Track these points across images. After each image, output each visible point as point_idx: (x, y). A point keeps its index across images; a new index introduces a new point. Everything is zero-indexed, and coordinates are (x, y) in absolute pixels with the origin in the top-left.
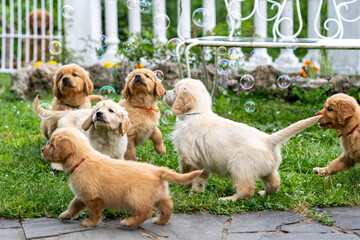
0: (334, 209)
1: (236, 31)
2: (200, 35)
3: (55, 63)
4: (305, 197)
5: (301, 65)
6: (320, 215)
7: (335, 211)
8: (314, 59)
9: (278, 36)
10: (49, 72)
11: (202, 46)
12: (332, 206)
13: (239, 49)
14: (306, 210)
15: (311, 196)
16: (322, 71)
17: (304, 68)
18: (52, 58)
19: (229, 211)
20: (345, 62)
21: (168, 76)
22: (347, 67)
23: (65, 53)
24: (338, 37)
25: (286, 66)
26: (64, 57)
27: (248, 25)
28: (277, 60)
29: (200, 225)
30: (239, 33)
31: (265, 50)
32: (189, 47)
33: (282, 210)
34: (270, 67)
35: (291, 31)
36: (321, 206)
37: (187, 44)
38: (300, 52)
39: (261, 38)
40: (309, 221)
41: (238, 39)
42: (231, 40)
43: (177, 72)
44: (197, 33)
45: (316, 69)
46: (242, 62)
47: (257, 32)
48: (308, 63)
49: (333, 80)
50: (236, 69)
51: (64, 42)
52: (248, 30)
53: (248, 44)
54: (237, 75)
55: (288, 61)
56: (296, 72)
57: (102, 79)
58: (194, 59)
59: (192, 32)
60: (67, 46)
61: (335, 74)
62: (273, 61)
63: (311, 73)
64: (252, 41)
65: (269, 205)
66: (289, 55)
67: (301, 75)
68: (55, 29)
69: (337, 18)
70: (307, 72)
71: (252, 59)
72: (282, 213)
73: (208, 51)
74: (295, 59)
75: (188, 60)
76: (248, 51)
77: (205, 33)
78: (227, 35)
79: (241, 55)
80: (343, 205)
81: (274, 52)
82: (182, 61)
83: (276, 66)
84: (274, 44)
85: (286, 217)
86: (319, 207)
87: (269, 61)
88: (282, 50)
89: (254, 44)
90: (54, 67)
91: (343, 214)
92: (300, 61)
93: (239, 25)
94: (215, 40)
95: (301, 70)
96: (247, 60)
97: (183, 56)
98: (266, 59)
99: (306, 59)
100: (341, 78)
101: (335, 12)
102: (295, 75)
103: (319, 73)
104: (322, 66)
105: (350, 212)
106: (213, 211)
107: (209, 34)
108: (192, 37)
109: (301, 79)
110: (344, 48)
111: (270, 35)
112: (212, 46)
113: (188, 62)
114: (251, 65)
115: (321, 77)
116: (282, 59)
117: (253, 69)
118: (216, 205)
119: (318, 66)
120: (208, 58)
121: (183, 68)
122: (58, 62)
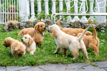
0: (98, 62)
1: (69, 11)
2: (58, 12)
3: (16, 21)
4: (89, 59)
5: (88, 21)
6: (94, 64)
8: (92, 19)
9: (81, 12)
10: (14, 23)
11: (59, 15)
12: (97, 61)
13: (70, 16)
14: (90, 62)
15: (91, 58)
16: (94, 22)
17: (89, 21)
18: (15, 19)
19: (67, 63)
20: (101, 19)
21: (49, 24)
22: (101, 21)
23: (19, 18)
24: (98, 12)
25: (84, 21)
26: (19, 19)
27: (73, 9)
28: (81, 19)
29: (59, 67)
30: (70, 11)
31: (77, 16)
32: (55, 16)
33: (83, 62)
34: (79, 21)
35: (85, 10)
36: (94, 61)
37: (54, 15)
38: (88, 17)
39: (76, 13)
40: (90, 65)
41: (69, 13)
42: (67, 14)
43: (52, 23)
44: (58, 11)
45: (92, 22)
46: (71, 20)
47: (75, 11)
48: (90, 20)
49: (97, 25)
50: (69, 22)
51: (19, 15)
52: (73, 11)
53: (72, 14)
54: (69, 23)
55: (84, 19)
56: (87, 22)
58: (57, 19)
59: (56, 11)
60: (20, 16)
61: (98, 23)
62: (80, 19)
63: (91, 23)
65: (79, 61)
66: (85, 17)
67: (88, 23)
68: (16, 11)
69: (98, 7)
71: (74, 19)
72: (82, 63)
73: (61, 17)
74: (86, 19)
76: (73, 17)
77: (60, 12)
78: (66, 12)
79: (71, 18)
80: (100, 61)
81: (80, 17)
82: (53, 20)
83: (81, 21)
84: (80, 14)
85: (84, 64)
86: (93, 61)
87: (79, 19)
88: (82, 16)
89: (74, 14)
90: (16, 22)
91: (100, 63)
92: (88, 19)
93: (70, 9)
94: (63, 13)
95: (88, 22)
96: (72, 19)
97: (53, 18)
98: (78, 19)
99: (89, 19)
100: (99, 24)
101: (97, 5)
102: (86, 23)
103: (93, 23)
105: (102, 63)
106: (62, 63)
107: (61, 12)
108: (56, 13)
109: (88, 25)
110: (100, 16)
111: (79, 11)
112: (62, 15)
113: (55, 20)
114: (73, 21)
115: (94, 24)
116: (83, 19)
118: (63, 61)
119: (93, 21)
120: (61, 19)
121: (54, 22)
122: (17, 20)
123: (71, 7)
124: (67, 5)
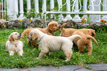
0: (91, 64)
1: (61, 9)
2: (49, 10)
3: (3, 19)
4: (82, 61)
5: (81, 20)
6: (87, 66)
7: (92, 65)
8: (85, 17)
9: (74, 11)
10: (2, 22)
11: (50, 14)
12: (91, 63)
13: (62, 15)
14: (83, 65)
15: (84, 60)
16: (87, 21)
17: (82, 20)
18: (3, 18)
19: (59, 65)
20: (95, 18)
21: (39, 23)
22: (96, 20)
23: (7, 16)
24: (92, 11)
25: (77, 20)
26: (6, 18)
27: (65, 7)
28: (74, 18)
29: (49, 70)
30: (62, 10)
31: (70, 15)
32: (46, 14)
33: (75, 65)
34: (71, 20)
35: (78, 9)
36: (87, 63)
37: (45, 13)
38: (81, 16)
39: (69, 11)
40: (84, 68)
41: (61, 11)
42: (59, 12)
43: (42, 22)
44: (48, 10)
45: (86, 21)
46: (62, 19)
47: (67, 9)
48: (83, 19)
49: (91, 24)
50: (61, 21)
51: (6, 13)
52: (65, 9)
53: (64, 13)
54: (61, 23)
55: (77, 18)
56: (80, 22)
57: (18, 24)
58: (47, 18)
59: (47, 9)
60: (7, 14)
61: (92, 22)
62: (73, 18)
63: (84, 22)
64: (65, 12)
65: (71, 63)
66: (78, 16)
67: (81, 23)
68: (4, 9)
69: (92, 5)
70: (83, 22)
71: (66, 18)
72: (75, 66)
73: (52, 15)
74: (79, 18)
75: (45, 18)
76: (65, 15)
77: (51, 10)
78: (58, 10)
79: (62, 16)
80: (94, 63)
81: (73, 15)
82: (44, 19)
83: (73, 20)
84: (72, 13)
85: (76, 67)
86: (87, 64)
87: (71, 18)
88: (75, 15)
89: (66, 13)
90: (3, 21)
91: (94, 66)
92: (81, 18)
93: (61, 7)
94: (54, 12)
95: (81, 21)
96: (64, 18)
97: (44, 17)
98: (70, 18)
100: (93, 23)
101: (91, 3)
102: (79, 23)
103: (87, 22)
104: (88, 20)
105: (96, 65)
106: (53, 65)
107: (52, 10)
108: (47, 11)
109: (81, 24)
110: (94, 14)
111: (71, 10)
112: (53, 14)
113: (46, 19)
114: (65, 20)
115: (87, 23)
116: (75, 18)
117: (66, 21)
118: (54, 63)
119: (86, 20)
120: (52, 17)
121: (44, 21)
122: (4, 19)
123: (63, 5)
124: (58, 2)
